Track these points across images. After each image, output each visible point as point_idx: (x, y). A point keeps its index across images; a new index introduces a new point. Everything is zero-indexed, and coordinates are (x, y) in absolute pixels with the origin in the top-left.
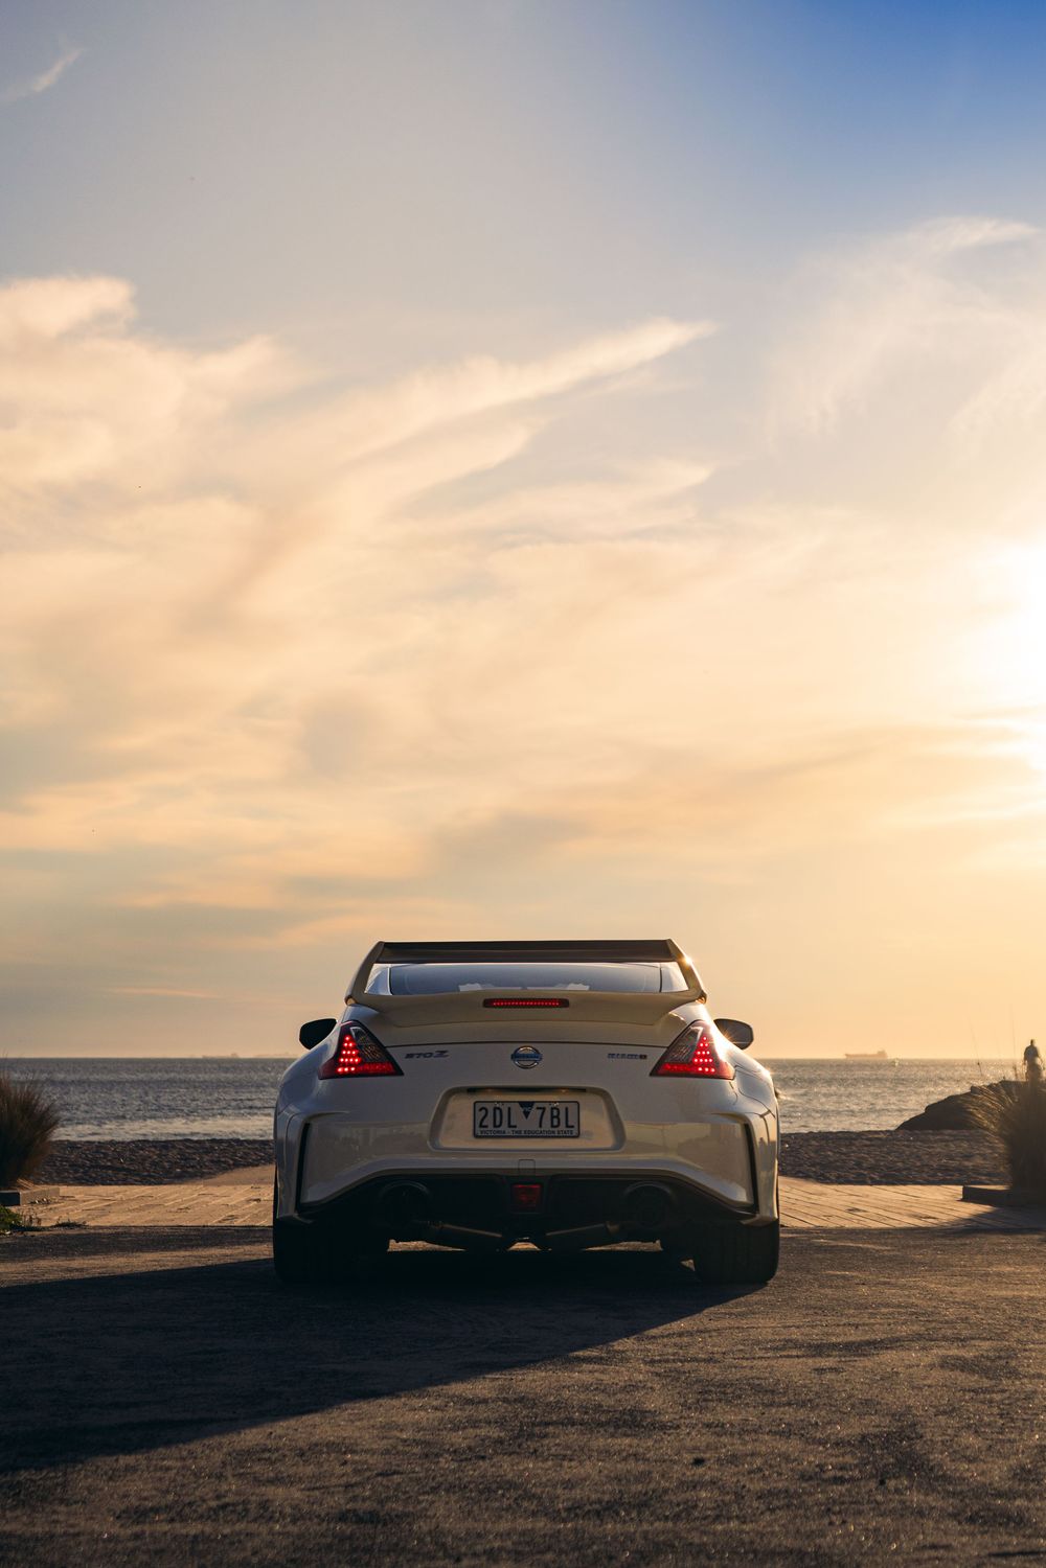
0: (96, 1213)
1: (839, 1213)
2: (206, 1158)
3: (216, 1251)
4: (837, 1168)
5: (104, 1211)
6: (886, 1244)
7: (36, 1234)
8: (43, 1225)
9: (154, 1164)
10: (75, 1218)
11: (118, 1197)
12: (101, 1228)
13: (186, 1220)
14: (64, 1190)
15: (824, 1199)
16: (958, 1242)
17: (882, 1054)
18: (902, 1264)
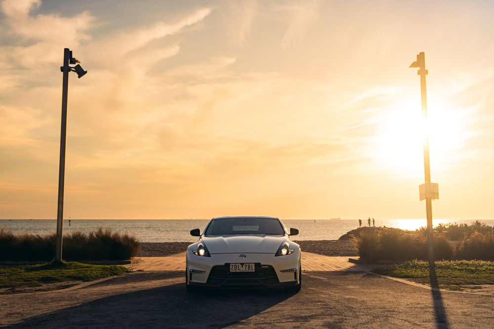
0: (147, 266)
1: (319, 266)
2: (179, 248)
3: (170, 280)
4: (323, 250)
5: (150, 266)
6: (326, 278)
7: (131, 273)
8: (134, 270)
9: (167, 249)
10: (141, 268)
11: (155, 261)
12: (147, 271)
13: (168, 269)
14: (143, 258)
15: (317, 261)
16: (343, 277)
17: (339, 218)
18: (327, 285)
